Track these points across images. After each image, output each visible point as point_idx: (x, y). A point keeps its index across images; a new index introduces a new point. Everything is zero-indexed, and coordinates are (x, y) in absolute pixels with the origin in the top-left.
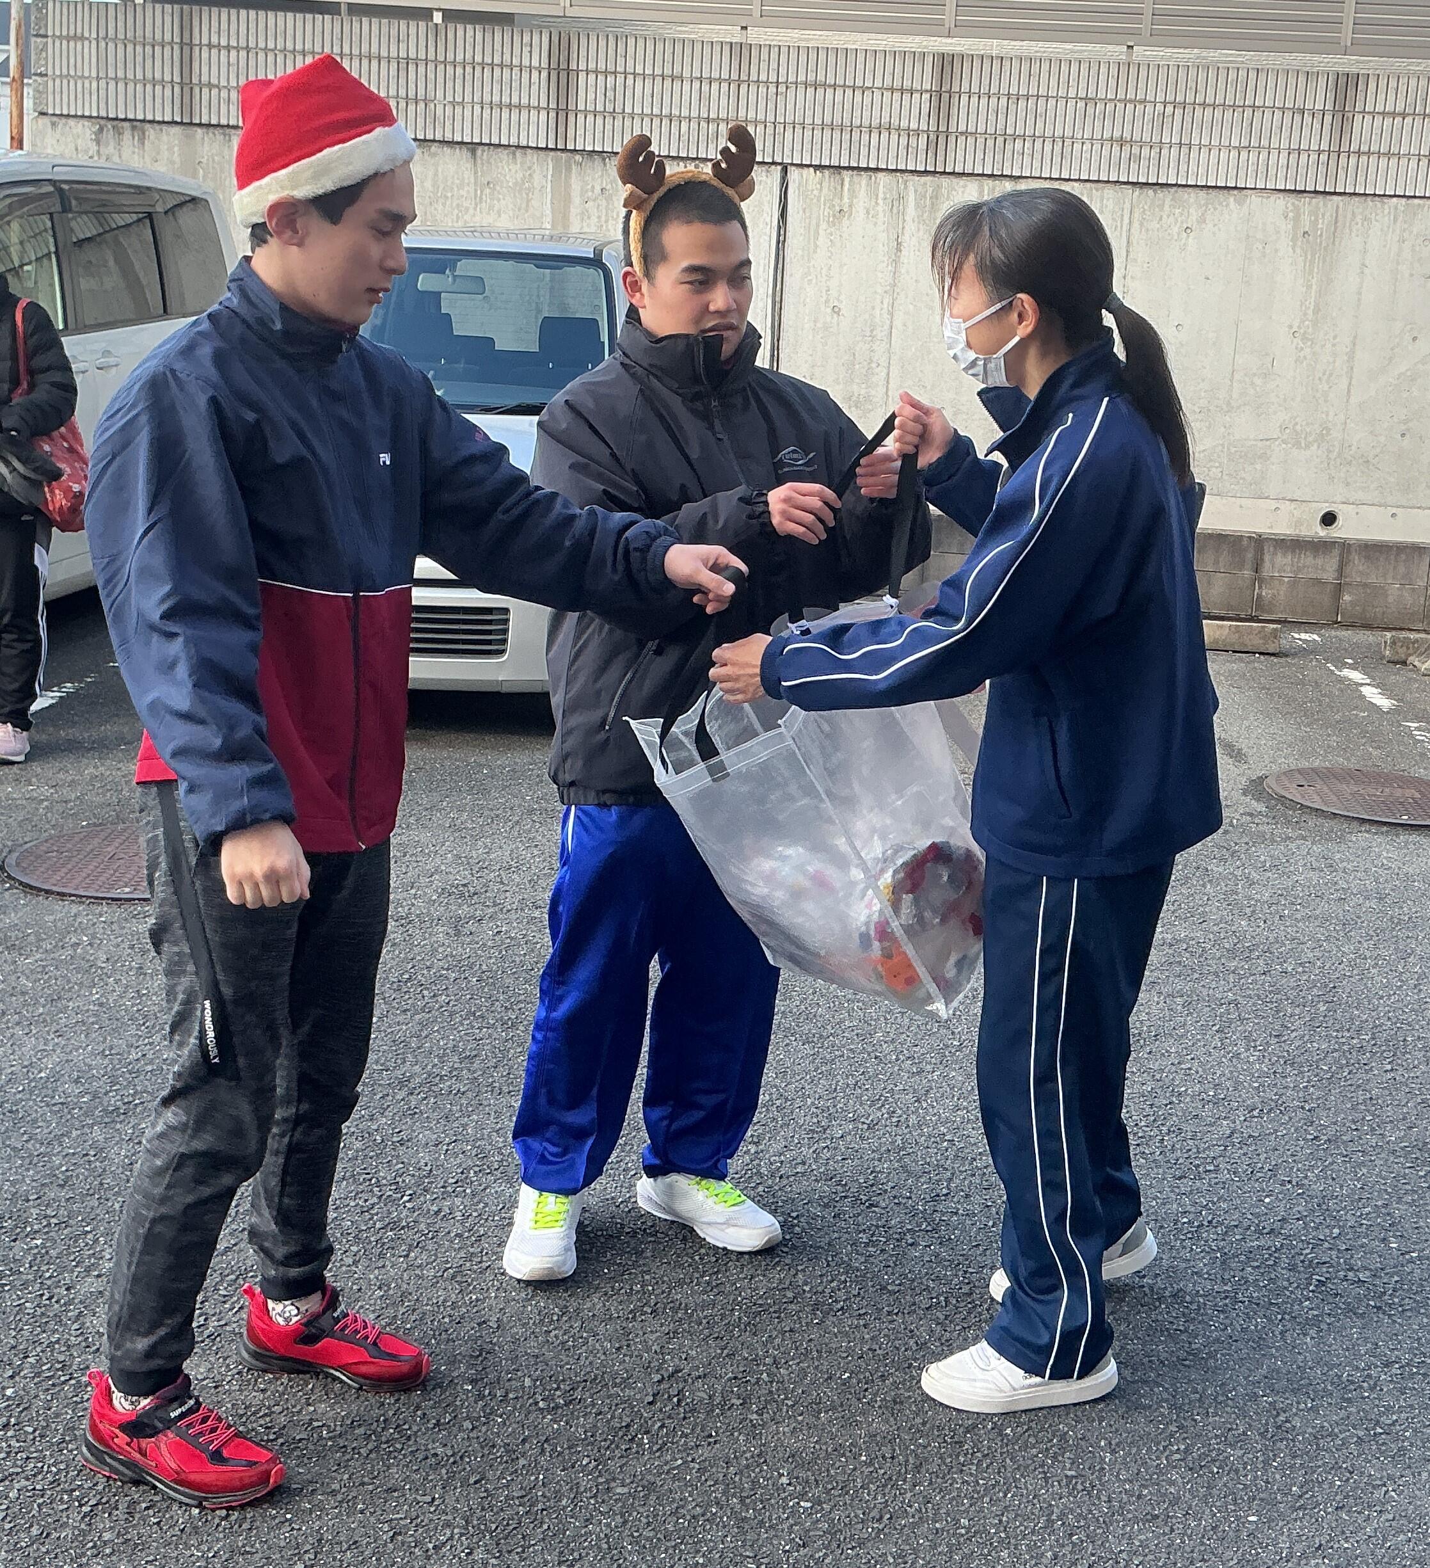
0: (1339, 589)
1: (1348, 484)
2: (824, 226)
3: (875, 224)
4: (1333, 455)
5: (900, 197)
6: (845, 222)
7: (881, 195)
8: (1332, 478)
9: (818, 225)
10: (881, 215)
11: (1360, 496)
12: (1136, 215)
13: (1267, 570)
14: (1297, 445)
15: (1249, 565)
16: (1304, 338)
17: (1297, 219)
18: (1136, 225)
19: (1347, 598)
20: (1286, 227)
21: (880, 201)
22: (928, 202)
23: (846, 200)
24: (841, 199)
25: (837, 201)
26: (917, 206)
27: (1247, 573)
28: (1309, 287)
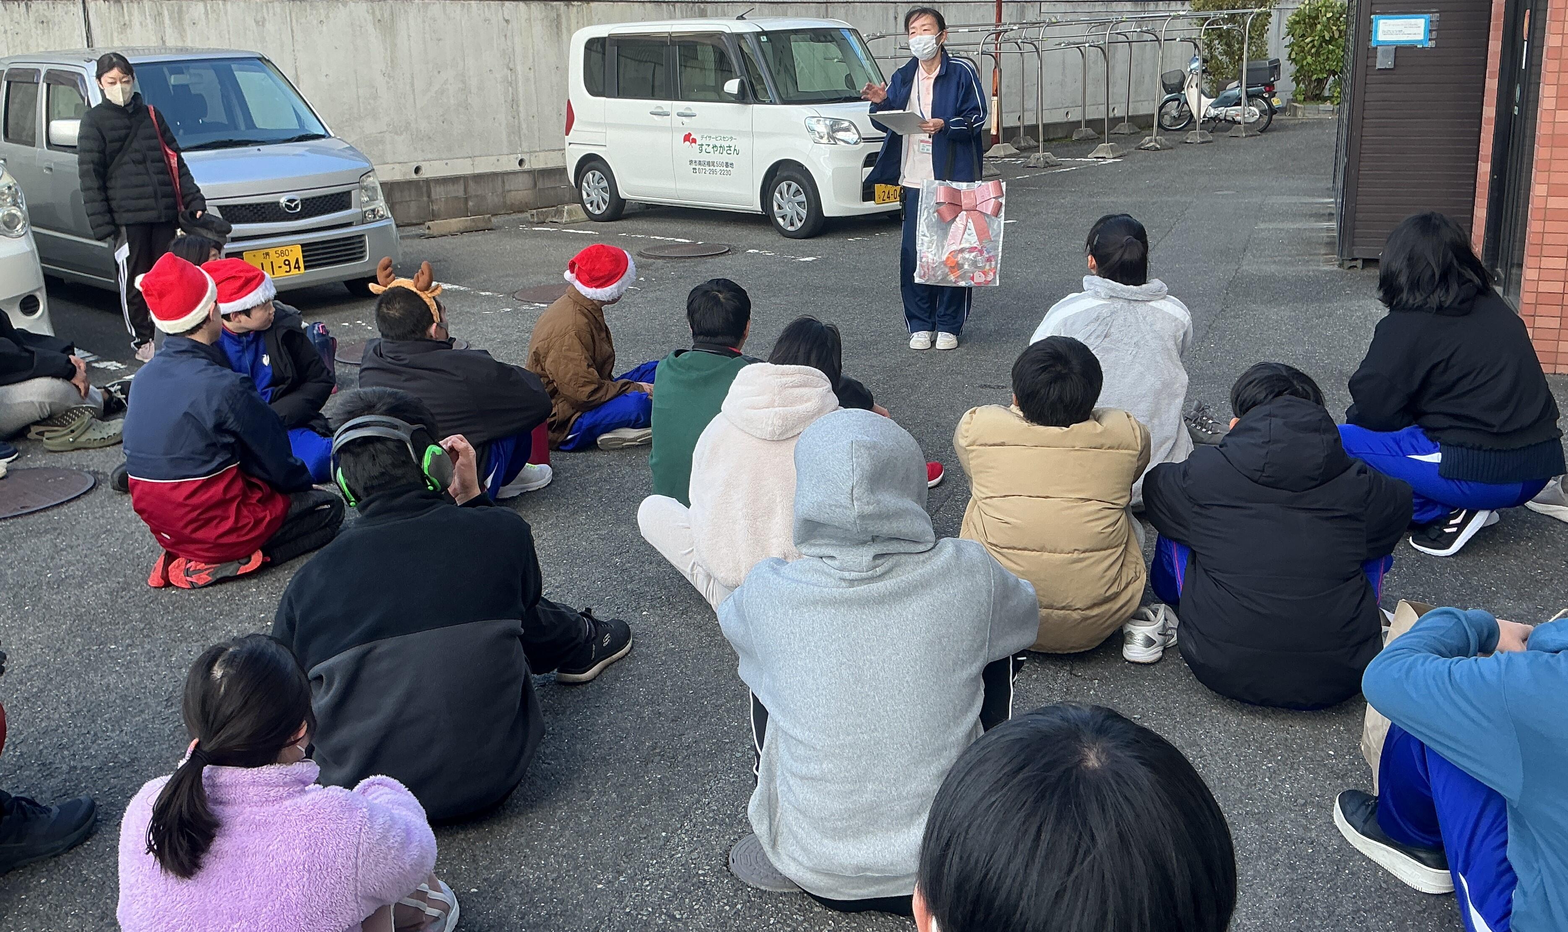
0: (466, 200)
1: (423, 151)
2: (115, 34)
3: (147, 31)
4: (414, 137)
5: (160, 14)
6: (129, 31)
7: (147, 13)
8: (415, 149)
9: (112, 34)
10: (150, 25)
11: (430, 156)
12: (293, 15)
13: (433, 196)
14: (396, 133)
15: (425, 195)
16: (389, 77)
17: (373, 13)
18: (294, 21)
19: (470, 203)
20: (369, 18)
21: (148, 17)
22: (176, 15)
23: (127, 18)
24: (124, 17)
25: (121, 19)
26: (170, 18)
27: (425, 199)
28: (386, 49)
